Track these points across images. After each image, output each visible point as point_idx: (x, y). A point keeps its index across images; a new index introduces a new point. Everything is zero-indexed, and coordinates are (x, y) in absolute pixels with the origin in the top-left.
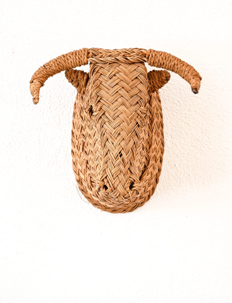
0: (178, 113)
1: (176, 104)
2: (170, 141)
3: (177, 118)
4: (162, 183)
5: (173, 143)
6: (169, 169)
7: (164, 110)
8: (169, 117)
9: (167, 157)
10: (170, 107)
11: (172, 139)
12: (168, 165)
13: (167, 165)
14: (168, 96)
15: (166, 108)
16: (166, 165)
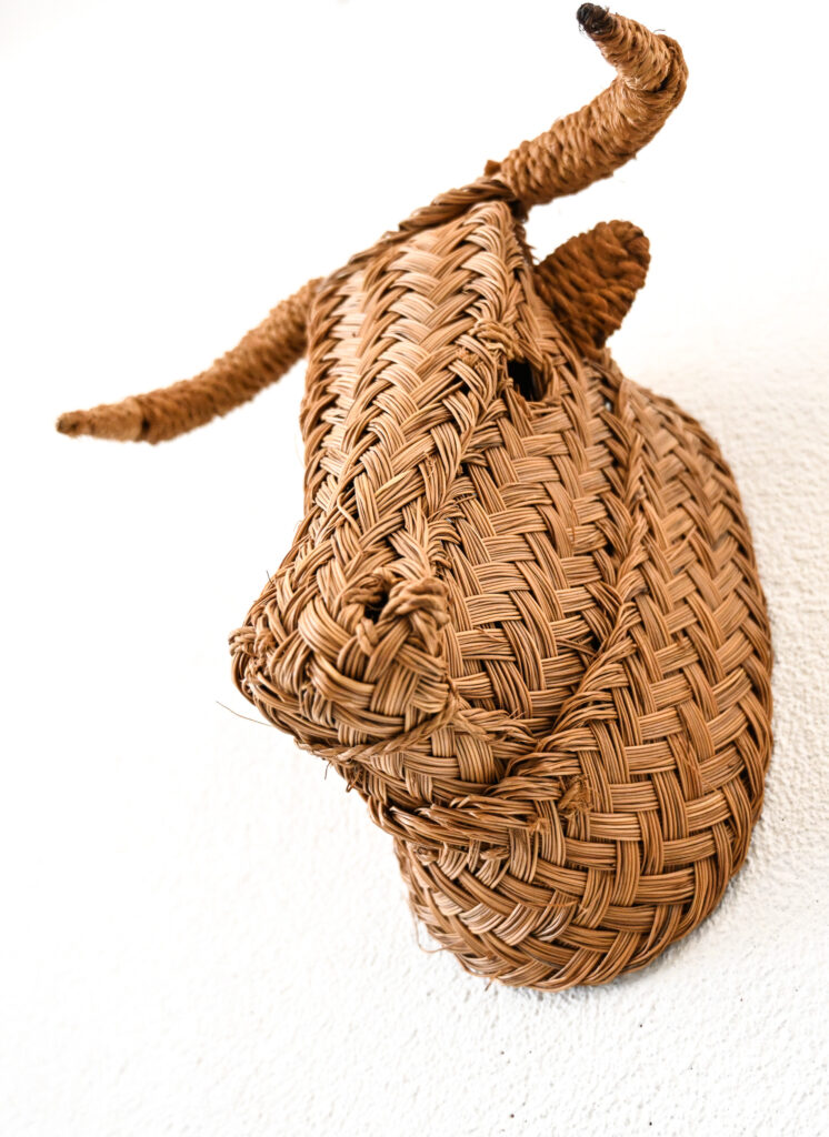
0: (813, 494)
1: (803, 465)
2: (798, 605)
3: (814, 512)
4: (784, 800)
5: (810, 612)
6: (811, 727)
7: (752, 505)
8: (778, 520)
9: (794, 675)
10: (780, 485)
11: (807, 596)
12: (806, 711)
13: (800, 713)
14: (763, 452)
15: (760, 495)
16: (793, 714)
